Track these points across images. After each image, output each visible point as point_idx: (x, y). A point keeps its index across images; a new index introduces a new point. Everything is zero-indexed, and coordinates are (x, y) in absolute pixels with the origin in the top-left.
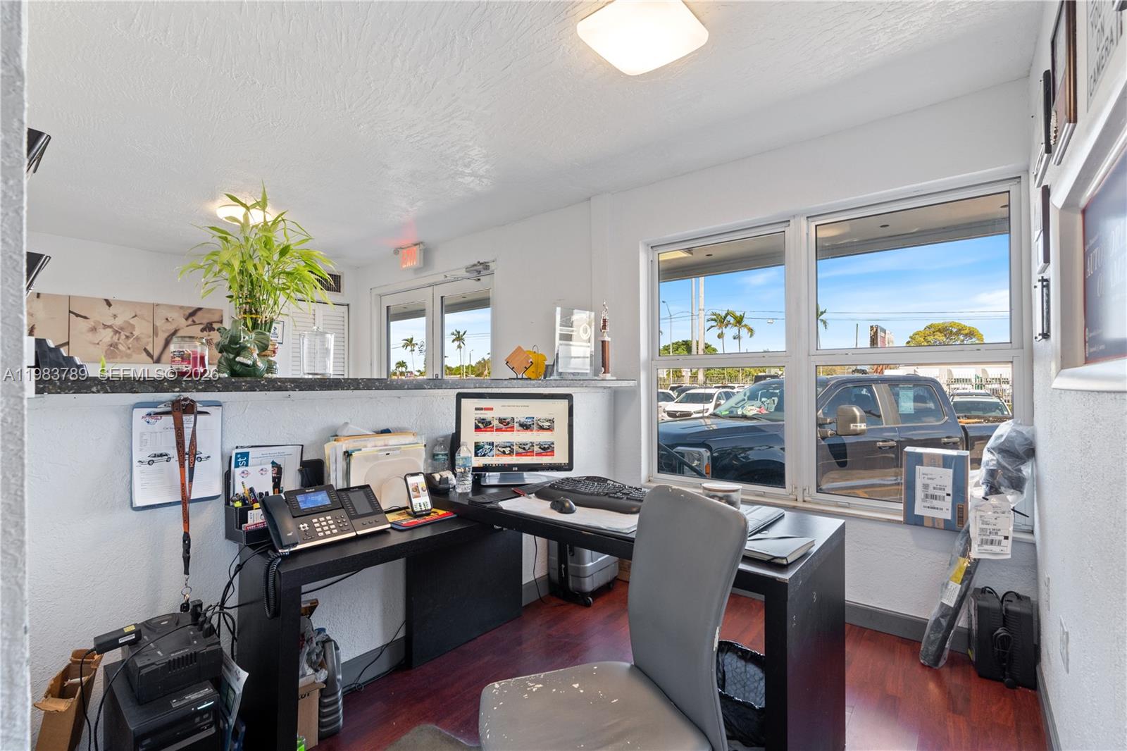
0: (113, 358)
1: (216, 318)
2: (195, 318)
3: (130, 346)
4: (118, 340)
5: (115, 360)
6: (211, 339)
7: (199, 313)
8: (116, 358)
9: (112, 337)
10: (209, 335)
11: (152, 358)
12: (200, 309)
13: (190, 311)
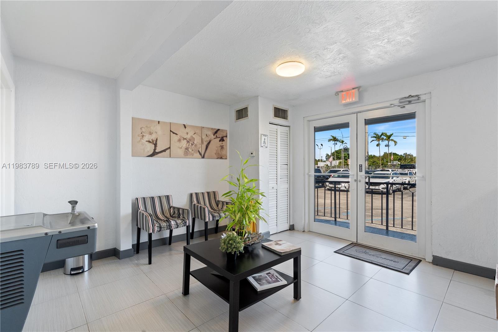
0: (187, 156)
1: (225, 135)
2: (217, 134)
3: (193, 149)
4: (189, 146)
5: (187, 157)
6: (223, 146)
7: (219, 132)
8: (188, 155)
9: (186, 145)
10: (222, 144)
11: (201, 156)
12: (219, 130)
13: (215, 131)
